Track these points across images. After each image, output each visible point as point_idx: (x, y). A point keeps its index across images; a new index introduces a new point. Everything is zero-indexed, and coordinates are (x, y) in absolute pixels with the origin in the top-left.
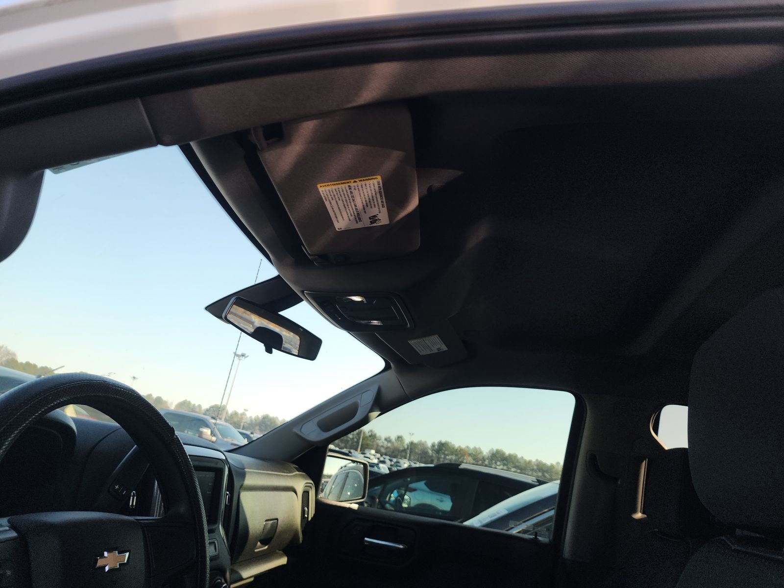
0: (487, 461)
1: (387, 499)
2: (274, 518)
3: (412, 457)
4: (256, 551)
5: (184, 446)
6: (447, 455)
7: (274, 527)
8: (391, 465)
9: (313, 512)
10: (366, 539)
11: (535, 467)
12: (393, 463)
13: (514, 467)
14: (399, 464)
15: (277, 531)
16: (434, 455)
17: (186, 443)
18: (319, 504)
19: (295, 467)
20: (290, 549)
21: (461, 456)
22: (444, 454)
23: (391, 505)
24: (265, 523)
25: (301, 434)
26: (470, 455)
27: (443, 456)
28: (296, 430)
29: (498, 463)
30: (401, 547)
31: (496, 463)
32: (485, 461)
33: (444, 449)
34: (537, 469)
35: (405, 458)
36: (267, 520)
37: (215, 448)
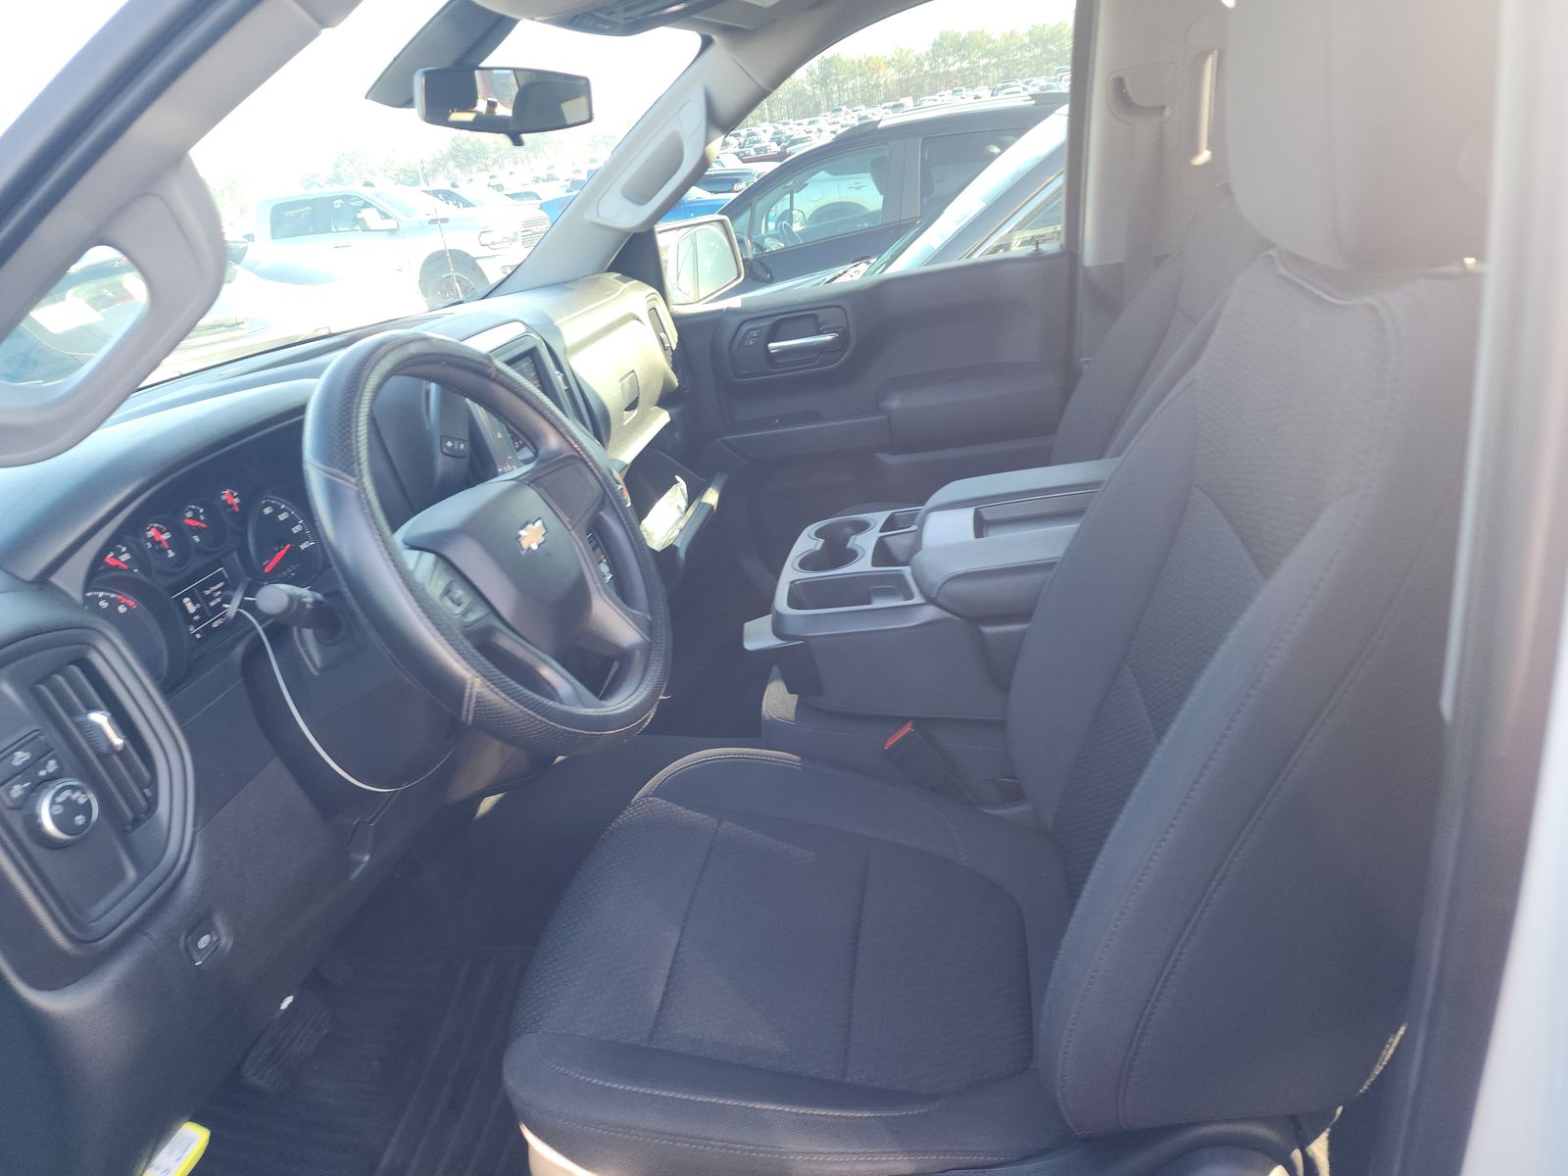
0: (926, 63)
1: (763, 232)
2: (627, 372)
3: (776, 114)
4: (625, 424)
5: (465, 343)
6: (845, 81)
7: (635, 385)
8: (741, 146)
9: (676, 335)
10: (771, 345)
11: (1026, 40)
12: (742, 140)
13: (983, 56)
14: (755, 138)
15: (641, 387)
16: (817, 92)
17: (464, 335)
18: (677, 320)
19: (616, 278)
20: (666, 400)
21: (873, 74)
22: (836, 81)
23: (774, 237)
24: (620, 385)
25: (601, 221)
26: (888, 64)
27: (835, 88)
28: (590, 216)
29: (951, 60)
30: (828, 338)
31: (944, 61)
32: (921, 65)
33: (834, 71)
34: (1031, 42)
35: (763, 120)
36: (621, 380)
37: (505, 319)
